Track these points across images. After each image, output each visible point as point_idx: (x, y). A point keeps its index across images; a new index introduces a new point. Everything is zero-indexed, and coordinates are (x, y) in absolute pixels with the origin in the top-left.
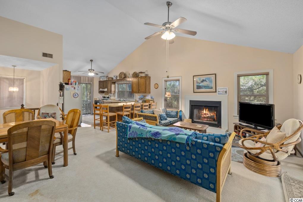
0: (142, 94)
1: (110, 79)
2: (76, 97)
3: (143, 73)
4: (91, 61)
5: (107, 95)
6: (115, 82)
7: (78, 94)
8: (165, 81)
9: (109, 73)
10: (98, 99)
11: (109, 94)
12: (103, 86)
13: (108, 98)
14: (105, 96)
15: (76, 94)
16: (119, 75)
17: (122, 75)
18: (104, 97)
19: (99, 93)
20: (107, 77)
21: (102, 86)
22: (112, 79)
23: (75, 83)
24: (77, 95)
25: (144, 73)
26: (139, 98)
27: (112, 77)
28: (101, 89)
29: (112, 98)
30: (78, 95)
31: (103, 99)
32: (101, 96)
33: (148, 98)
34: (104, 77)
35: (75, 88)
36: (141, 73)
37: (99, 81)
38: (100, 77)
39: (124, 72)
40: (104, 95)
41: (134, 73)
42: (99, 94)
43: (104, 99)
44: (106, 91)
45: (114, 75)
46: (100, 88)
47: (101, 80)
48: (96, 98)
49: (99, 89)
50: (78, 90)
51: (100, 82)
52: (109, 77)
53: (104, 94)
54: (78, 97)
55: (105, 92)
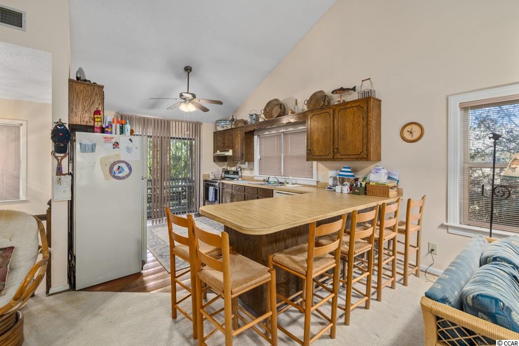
0: (347, 164)
1: (240, 125)
2: (120, 175)
3: (348, 89)
4: (188, 69)
5: (234, 166)
6: (254, 131)
7: (128, 165)
8: (461, 109)
9: (236, 110)
10: (211, 177)
11: (238, 165)
12: (224, 143)
13: (236, 173)
14: (229, 169)
15: (123, 165)
16: (265, 109)
17: (273, 108)
18: (227, 172)
19: (214, 161)
20: (233, 120)
21: (220, 144)
22: (245, 122)
23: (118, 126)
24: (126, 170)
25: (354, 89)
26: (335, 179)
27: (245, 119)
28: (218, 151)
29: (246, 173)
30: (130, 169)
31: (223, 176)
32: (220, 169)
33: (377, 176)
34: (226, 120)
35: (116, 145)
36: (342, 90)
37: (214, 133)
38: (217, 122)
39: (281, 99)
40: (225, 166)
41: (311, 98)
42: (214, 163)
43: (226, 176)
44: (230, 156)
45: (252, 113)
46: (216, 148)
47: (219, 129)
48: (208, 173)
49: (214, 153)
50: (129, 150)
51: (216, 134)
52: (238, 119)
53: (226, 163)
54: (128, 176)
55: (228, 160)
